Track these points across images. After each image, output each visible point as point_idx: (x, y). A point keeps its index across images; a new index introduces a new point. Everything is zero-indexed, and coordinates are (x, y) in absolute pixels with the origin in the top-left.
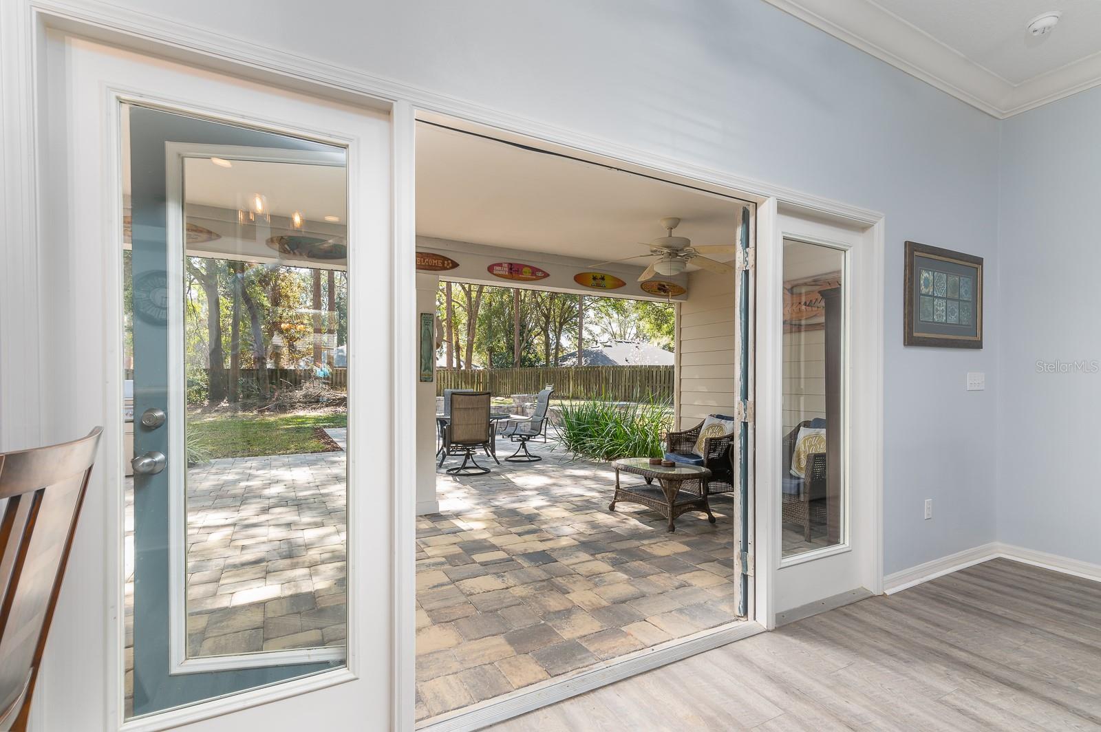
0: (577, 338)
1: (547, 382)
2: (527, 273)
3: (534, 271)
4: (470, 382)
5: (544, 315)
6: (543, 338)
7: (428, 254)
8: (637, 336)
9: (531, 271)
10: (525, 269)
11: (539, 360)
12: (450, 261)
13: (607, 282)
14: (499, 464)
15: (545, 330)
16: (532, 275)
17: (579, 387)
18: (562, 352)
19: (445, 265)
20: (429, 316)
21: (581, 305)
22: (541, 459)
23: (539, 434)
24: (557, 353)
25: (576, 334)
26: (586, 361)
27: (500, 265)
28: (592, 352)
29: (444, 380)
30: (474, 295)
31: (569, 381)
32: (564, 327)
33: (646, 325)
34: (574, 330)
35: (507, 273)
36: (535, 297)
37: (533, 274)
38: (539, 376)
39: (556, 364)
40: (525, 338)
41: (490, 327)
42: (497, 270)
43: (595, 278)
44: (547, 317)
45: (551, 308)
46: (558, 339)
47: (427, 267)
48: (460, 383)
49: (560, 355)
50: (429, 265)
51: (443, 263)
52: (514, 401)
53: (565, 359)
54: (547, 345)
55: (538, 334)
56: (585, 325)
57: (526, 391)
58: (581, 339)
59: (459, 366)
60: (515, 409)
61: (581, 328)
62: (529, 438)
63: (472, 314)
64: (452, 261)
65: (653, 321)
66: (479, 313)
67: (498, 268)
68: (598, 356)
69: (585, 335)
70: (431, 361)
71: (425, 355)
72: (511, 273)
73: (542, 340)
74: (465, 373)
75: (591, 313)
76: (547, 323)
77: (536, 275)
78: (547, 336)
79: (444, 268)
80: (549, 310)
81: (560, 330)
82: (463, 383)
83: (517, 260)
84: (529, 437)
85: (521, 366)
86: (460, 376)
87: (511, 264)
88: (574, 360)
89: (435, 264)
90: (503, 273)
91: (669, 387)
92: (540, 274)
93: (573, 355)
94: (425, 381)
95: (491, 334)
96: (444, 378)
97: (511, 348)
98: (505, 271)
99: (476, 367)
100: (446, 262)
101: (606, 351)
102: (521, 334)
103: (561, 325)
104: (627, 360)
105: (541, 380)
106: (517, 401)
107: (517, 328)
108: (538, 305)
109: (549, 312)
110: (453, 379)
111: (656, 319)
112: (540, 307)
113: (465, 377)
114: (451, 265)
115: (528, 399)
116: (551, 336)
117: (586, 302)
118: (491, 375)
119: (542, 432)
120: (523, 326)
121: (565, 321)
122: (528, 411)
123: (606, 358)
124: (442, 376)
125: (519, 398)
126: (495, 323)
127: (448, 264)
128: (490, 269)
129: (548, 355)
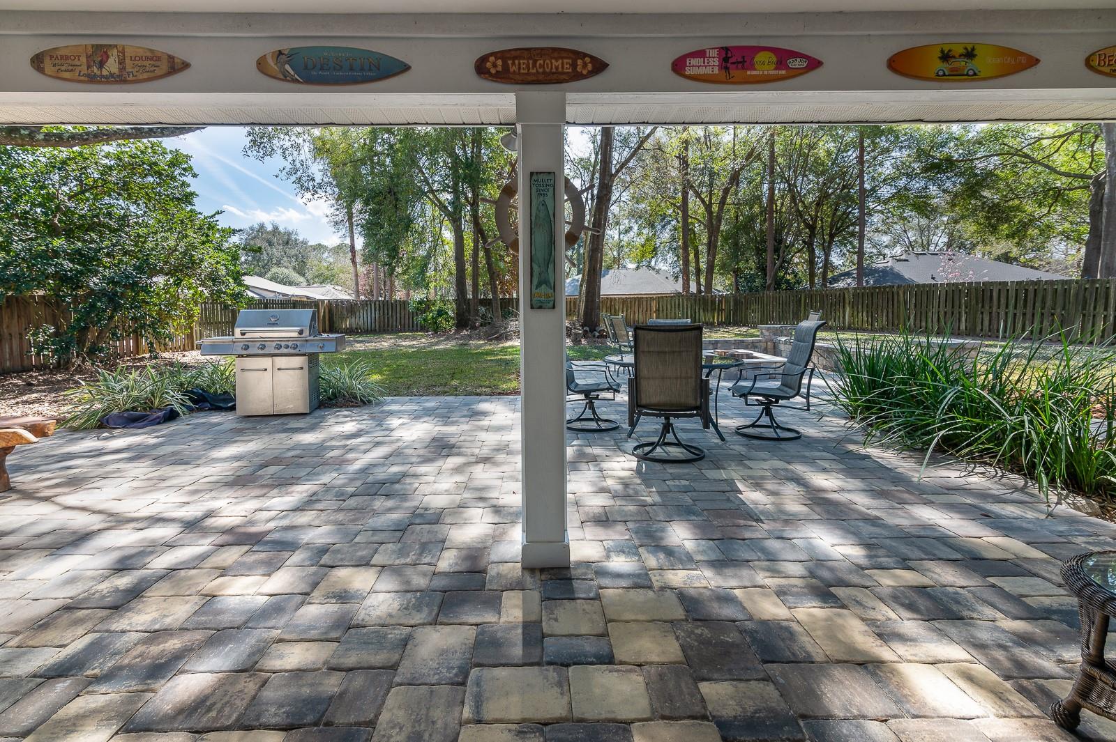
0: (855, 253)
1: (812, 308)
2: (765, 65)
3: (783, 56)
4: (709, 309)
5: (808, 226)
6: (806, 256)
7: (542, 49)
8: (949, 245)
9: (774, 59)
10: (760, 57)
11: (799, 282)
12: (587, 59)
13: (982, 63)
14: (723, 439)
15: (809, 245)
16: (776, 69)
17: (860, 315)
18: (832, 271)
19: (579, 69)
20: (545, 177)
21: (862, 208)
22: (799, 437)
23: (798, 394)
24: (825, 274)
25: (854, 247)
26: (867, 281)
27: (701, 54)
28: (876, 270)
29: (679, 307)
30: (715, 208)
31: (844, 307)
32: (836, 239)
33: (968, 228)
34: (851, 243)
35: (716, 70)
36: (796, 204)
37: (781, 64)
38: (800, 301)
39: (824, 285)
40: (781, 255)
41: (736, 244)
42: (695, 67)
43: (945, 57)
44: (812, 228)
45: (817, 216)
46: (827, 255)
47: (541, 77)
48: (697, 311)
49: (830, 275)
50: (544, 73)
51: (574, 65)
52: (762, 333)
53: (836, 279)
54: (812, 263)
55: (799, 251)
56: (868, 235)
57: (782, 319)
58: (861, 253)
59: (699, 291)
60: (763, 345)
61: (861, 237)
62: (777, 401)
63: (713, 228)
64: (592, 57)
65: (982, 221)
66: (722, 228)
67: (695, 61)
68: (886, 273)
69: (868, 248)
70: (551, 266)
71: (540, 255)
72: (727, 68)
73: (804, 258)
74: (704, 299)
75: (876, 218)
76: (812, 235)
77: (787, 68)
78: (812, 252)
79: (577, 76)
80: (814, 219)
81: (830, 243)
82: (701, 311)
83: (739, 35)
84: (778, 398)
85: (775, 289)
86: (698, 302)
87: (726, 49)
88: (849, 280)
89: (557, 68)
90: (708, 71)
91: (1024, 314)
92: (797, 63)
93: (848, 274)
94: (540, 307)
95: (737, 251)
96: (679, 305)
97: (762, 269)
98: (711, 66)
99: (720, 291)
100: (579, 62)
101: (900, 268)
102: (776, 250)
103: (832, 236)
104: (933, 278)
105: (803, 306)
106: (766, 333)
107: (770, 244)
108: (800, 214)
109: (815, 222)
110: (689, 305)
111: (988, 218)
112: (801, 216)
113: (703, 304)
114: (590, 67)
115: (782, 332)
116: (817, 252)
117: (870, 204)
118: (736, 302)
119: (803, 390)
120: (780, 241)
121: (839, 231)
122: (782, 347)
123: (898, 276)
124: (677, 303)
125: (768, 329)
126: (743, 240)
127: (585, 66)
128: (678, 66)
129: (812, 275)
